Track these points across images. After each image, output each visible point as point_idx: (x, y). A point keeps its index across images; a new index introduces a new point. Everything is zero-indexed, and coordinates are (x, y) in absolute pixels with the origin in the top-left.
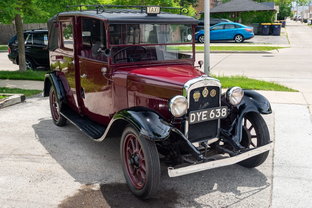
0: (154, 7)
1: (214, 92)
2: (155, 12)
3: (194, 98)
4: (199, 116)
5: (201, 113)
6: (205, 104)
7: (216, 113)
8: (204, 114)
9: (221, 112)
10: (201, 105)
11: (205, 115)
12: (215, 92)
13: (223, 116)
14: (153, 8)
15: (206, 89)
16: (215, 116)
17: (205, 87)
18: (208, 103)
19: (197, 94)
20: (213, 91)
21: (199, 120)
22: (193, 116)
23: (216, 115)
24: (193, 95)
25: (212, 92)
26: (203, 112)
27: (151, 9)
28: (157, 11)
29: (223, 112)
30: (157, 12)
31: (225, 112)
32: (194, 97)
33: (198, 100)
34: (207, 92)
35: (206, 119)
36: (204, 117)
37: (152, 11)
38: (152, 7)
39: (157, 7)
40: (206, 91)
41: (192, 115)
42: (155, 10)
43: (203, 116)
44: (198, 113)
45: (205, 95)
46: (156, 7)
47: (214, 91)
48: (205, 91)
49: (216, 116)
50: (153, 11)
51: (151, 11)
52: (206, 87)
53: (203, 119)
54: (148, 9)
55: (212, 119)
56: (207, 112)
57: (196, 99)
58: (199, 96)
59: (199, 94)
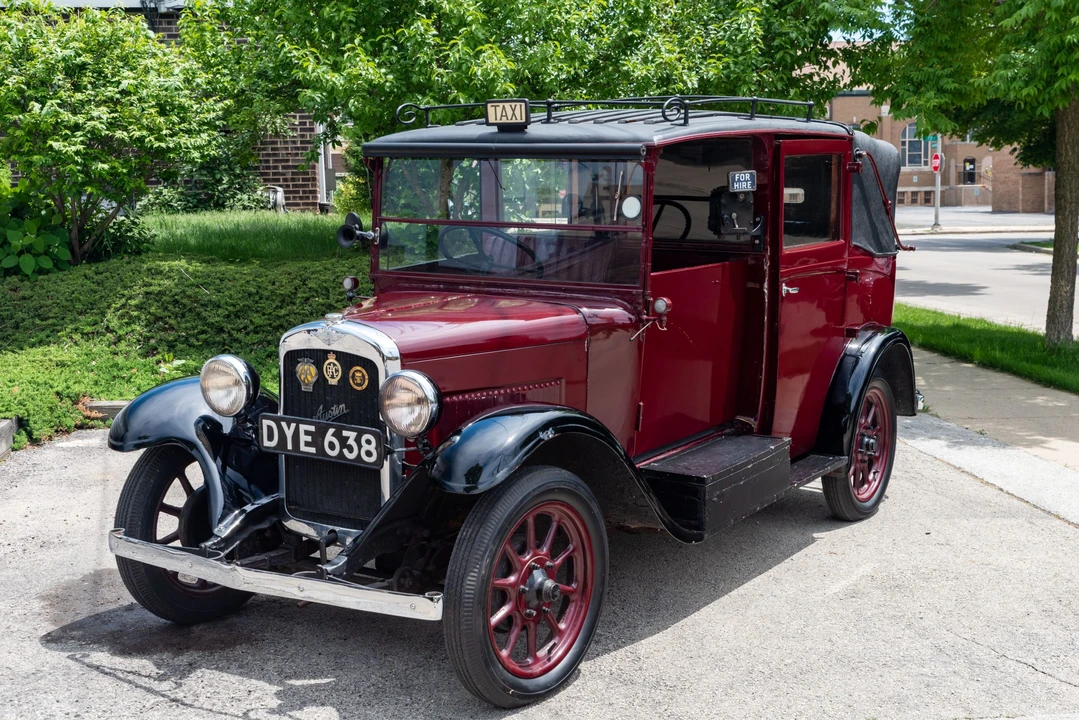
0: (507, 105)
1: (360, 375)
2: (514, 121)
3: (300, 379)
4: (289, 433)
5: (293, 425)
6: (333, 408)
7: (343, 441)
8: (307, 433)
9: (358, 440)
10: (321, 407)
11: (309, 439)
12: (363, 376)
13: (365, 458)
14: (504, 107)
15: (332, 359)
16: (341, 452)
17: (328, 352)
18: (343, 405)
19: (306, 367)
20: (357, 371)
21: (290, 447)
22: (270, 428)
23: (345, 451)
24: (297, 368)
25: (354, 374)
26: (303, 427)
27: (499, 110)
28: (519, 118)
29: (366, 447)
30: (519, 121)
31: (372, 448)
32: (298, 375)
33: (310, 389)
34: (337, 371)
35: (312, 450)
36: (307, 444)
37: (502, 116)
38: (501, 105)
39: (518, 104)
40: (334, 365)
41: (266, 423)
42: (514, 114)
43: (304, 438)
44: (284, 424)
45: (332, 377)
46: (513, 104)
47: (360, 371)
48: (329, 364)
50: (506, 116)
51: (499, 118)
52: (335, 352)
53: (303, 448)
54: (491, 109)
55: (333, 460)
56: (312, 428)
57: (307, 385)
58: (312, 377)
59: (313, 370)
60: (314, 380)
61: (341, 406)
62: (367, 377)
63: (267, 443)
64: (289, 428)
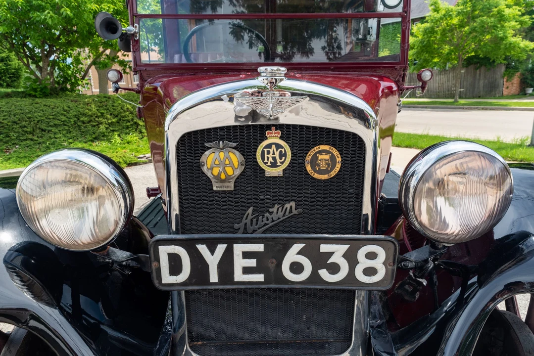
1: (327, 157)
3: (209, 174)
4: (213, 260)
6: (274, 210)
7: (321, 261)
8: (246, 255)
9: (351, 258)
10: (250, 210)
11: (252, 263)
12: (333, 158)
13: (363, 278)
15: (274, 138)
16: (315, 274)
17: (269, 127)
18: (293, 204)
19: (222, 155)
20: (321, 152)
21: (214, 277)
22: (175, 257)
24: (203, 159)
25: (315, 157)
26: (238, 249)
29: (364, 262)
31: (379, 264)
32: (205, 169)
33: (231, 186)
34: (282, 155)
35: (260, 278)
36: (247, 270)
40: (278, 146)
41: (165, 250)
43: (240, 263)
44: (203, 249)
45: (274, 165)
47: (327, 152)
48: (269, 146)
49: (324, 274)
53: (240, 277)
55: (298, 286)
56: (259, 248)
57: (223, 181)
58: (234, 169)
59: (236, 158)
60: (238, 172)
61: (288, 206)
62: (339, 159)
63: (167, 278)
64: (212, 252)
